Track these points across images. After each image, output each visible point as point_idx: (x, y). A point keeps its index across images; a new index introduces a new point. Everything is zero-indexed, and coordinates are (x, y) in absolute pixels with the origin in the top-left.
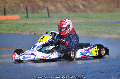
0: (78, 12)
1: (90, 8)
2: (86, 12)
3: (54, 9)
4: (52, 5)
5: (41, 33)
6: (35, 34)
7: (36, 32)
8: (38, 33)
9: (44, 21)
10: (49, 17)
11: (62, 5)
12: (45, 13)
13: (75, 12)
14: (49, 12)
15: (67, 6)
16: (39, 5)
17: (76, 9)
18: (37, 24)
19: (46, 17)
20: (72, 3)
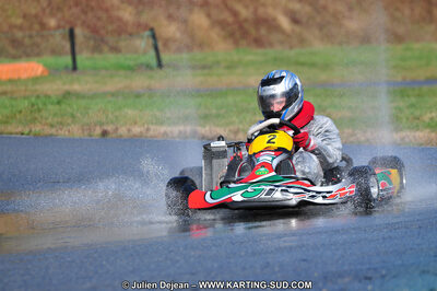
0: (271, 45)
1: (321, 27)
2: (302, 41)
3: (178, 35)
4: (170, 17)
5: (129, 130)
6: (105, 133)
7: (109, 128)
8: (117, 129)
9: (139, 82)
10: (160, 65)
11: (209, 16)
12: (145, 52)
13: (258, 42)
14: (160, 45)
15: (230, 19)
16: (120, 19)
17: (263, 31)
18: (113, 95)
19: (148, 67)
20: (246, 7)
